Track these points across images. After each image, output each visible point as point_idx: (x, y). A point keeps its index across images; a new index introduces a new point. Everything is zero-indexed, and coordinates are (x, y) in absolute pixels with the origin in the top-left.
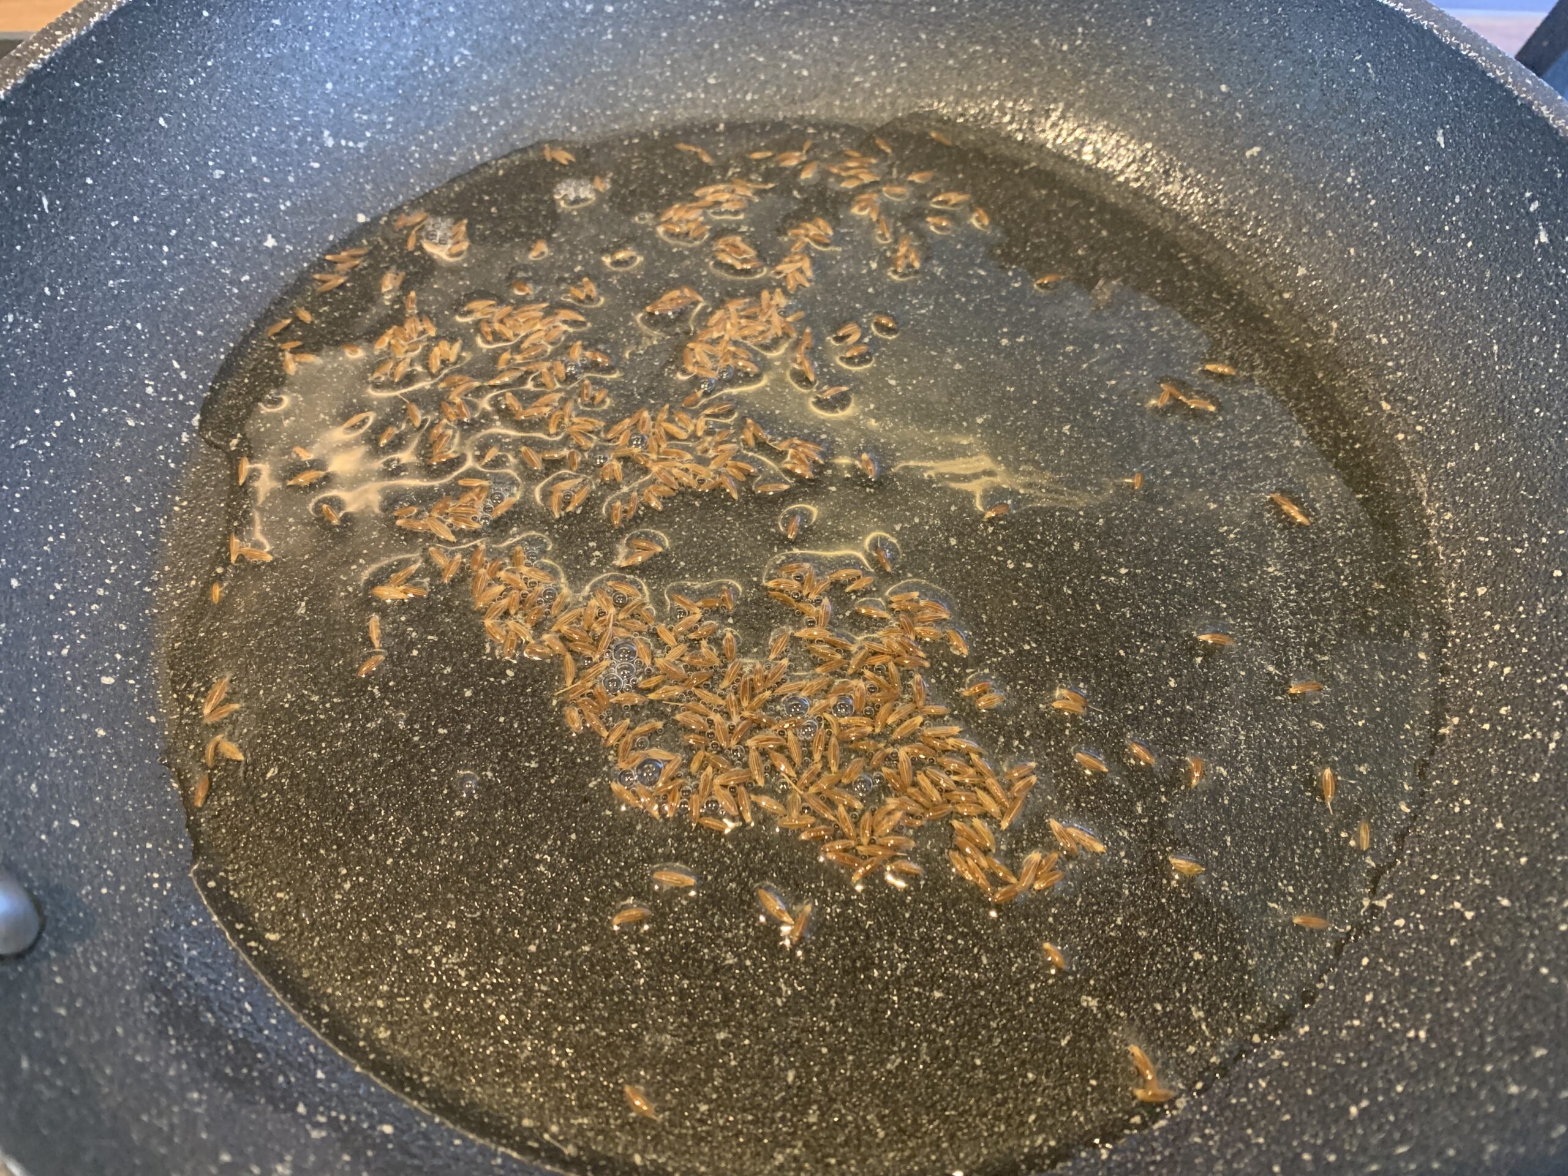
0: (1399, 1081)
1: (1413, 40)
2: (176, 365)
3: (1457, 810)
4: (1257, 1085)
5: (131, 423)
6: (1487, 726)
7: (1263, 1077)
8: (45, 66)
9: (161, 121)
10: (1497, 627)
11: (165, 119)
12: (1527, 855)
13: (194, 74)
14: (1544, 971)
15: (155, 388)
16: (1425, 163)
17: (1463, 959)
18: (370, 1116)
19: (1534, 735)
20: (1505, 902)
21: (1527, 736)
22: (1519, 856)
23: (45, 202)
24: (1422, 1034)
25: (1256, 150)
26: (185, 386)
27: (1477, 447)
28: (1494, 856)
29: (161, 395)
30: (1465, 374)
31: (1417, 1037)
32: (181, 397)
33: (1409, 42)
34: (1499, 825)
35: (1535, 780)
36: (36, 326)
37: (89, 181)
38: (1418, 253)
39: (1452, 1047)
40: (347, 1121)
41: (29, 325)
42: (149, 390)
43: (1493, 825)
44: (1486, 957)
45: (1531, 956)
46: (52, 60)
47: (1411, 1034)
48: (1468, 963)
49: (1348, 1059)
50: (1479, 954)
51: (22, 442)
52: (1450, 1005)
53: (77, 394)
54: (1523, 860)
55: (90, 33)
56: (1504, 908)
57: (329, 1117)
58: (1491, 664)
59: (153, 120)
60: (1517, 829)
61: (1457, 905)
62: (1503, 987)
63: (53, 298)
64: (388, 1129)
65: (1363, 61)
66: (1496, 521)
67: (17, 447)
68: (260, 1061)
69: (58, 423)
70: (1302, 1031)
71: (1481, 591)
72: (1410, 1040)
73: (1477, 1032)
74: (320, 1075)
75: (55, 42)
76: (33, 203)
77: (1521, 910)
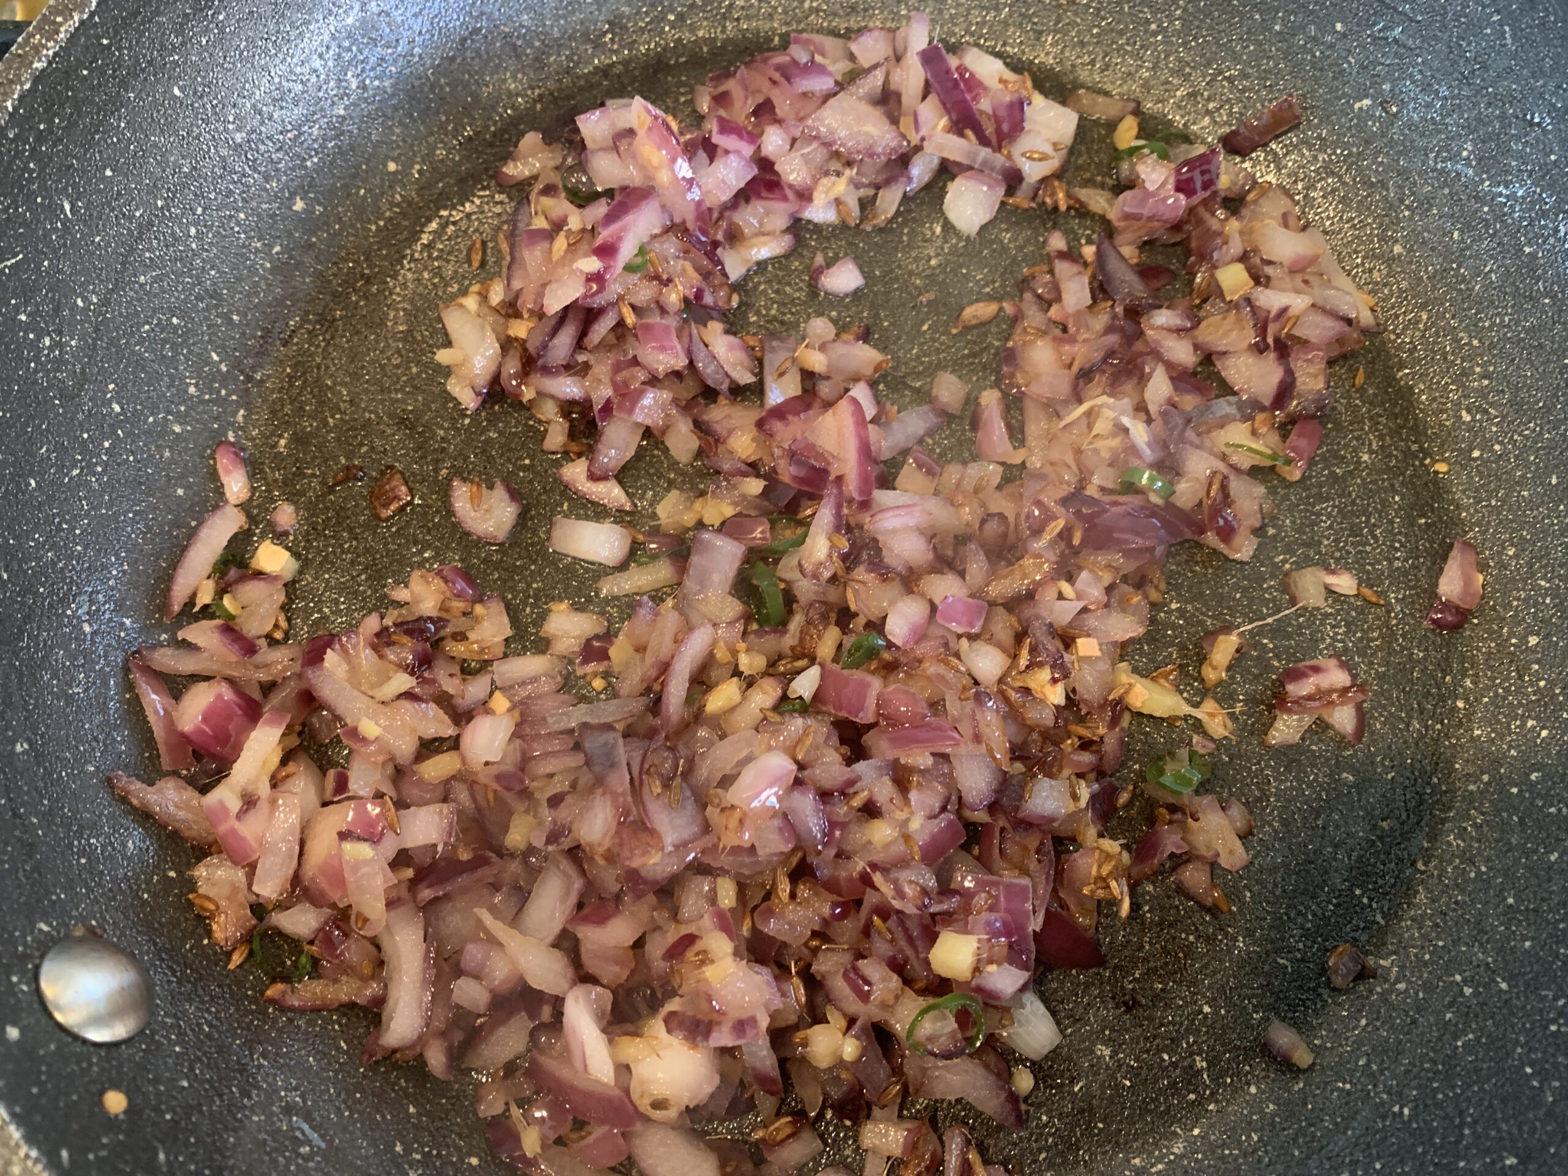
0: (1379, 1158)
1: (1560, 13)
2: (215, 357)
3: (1473, 875)
4: (1249, 1137)
5: (177, 429)
6: (1515, 790)
7: (1256, 1132)
8: (50, 63)
9: (176, 91)
10: (1542, 683)
11: (180, 88)
12: (1533, 939)
13: (206, 31)
14: (1529, 1070)
15: (196, 385)
16: (1552, 152)
17: (1456, 1038)
18: (458, 1149)
19: (1560, 810)
20: (1504, 986)
21: (1552, 810)
22: (1525, 938)
23: (67, 207)
24: (1406, 1111)
25: (1367, 102)
26: (225, 379)
27: (1554, 481)
28: (1500, 933)
29: (203, 393)
30: (1555, 395)
31: (1401, 1113)
32: (223, 392)
33: (1555, 14)
34: (1511, 901)
35: (1552, 858)
36: (73, 343)
37: (108, 173)
38: (1527, 250)
39: (1432, 1133)
40: (439, 1155)
41: (67, 344)
42: (192, 390)
43: (1505, 899)
44: (1478, 1039)
45: (1519, 1050)
46: (56, 54)
47: (1396, 1109)
48: (1459, 1043)
49: (1336, 1124)
50: (1471, 1036)
51: (75, 472)
52: (1435, 1085)
53: (122, 408)
54: (1528, 944)
55: (92, 14)
56: (1501, 990)
57: (423, 1154)
58: (1530, 723)
59: (168, 91)
60: (1527, 909)
61: (1458, 978)
62: (1489, 1080)
63: (86, 309)
64: (474, 1161)
65: (1501, 23)
66: (1561, 566)
67: (70, 479)
68: (359, 1101)
69: (107, 444)
70: (1296, 1088)
71: (1533, 640)
72: (1394, 1114)
73: (1457, 1121)
74: (412, 1110)
75: (57, 32)
76: (54, 210)
77: (1518, 998)
